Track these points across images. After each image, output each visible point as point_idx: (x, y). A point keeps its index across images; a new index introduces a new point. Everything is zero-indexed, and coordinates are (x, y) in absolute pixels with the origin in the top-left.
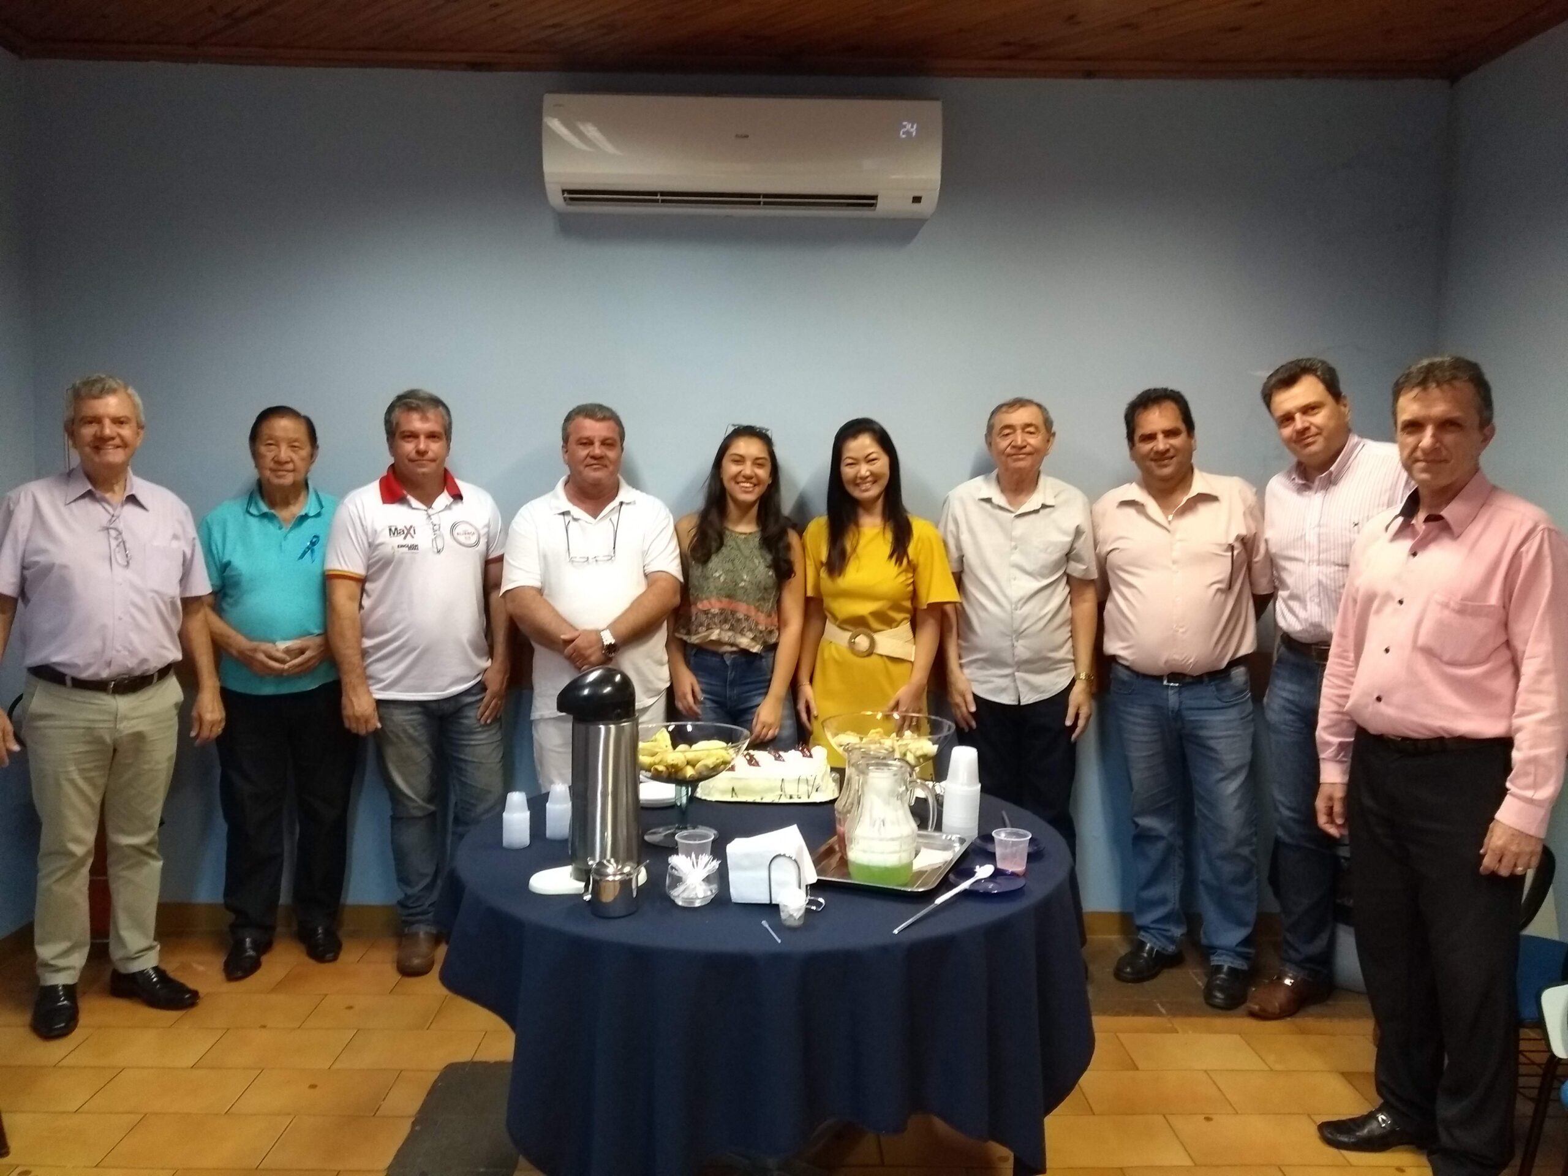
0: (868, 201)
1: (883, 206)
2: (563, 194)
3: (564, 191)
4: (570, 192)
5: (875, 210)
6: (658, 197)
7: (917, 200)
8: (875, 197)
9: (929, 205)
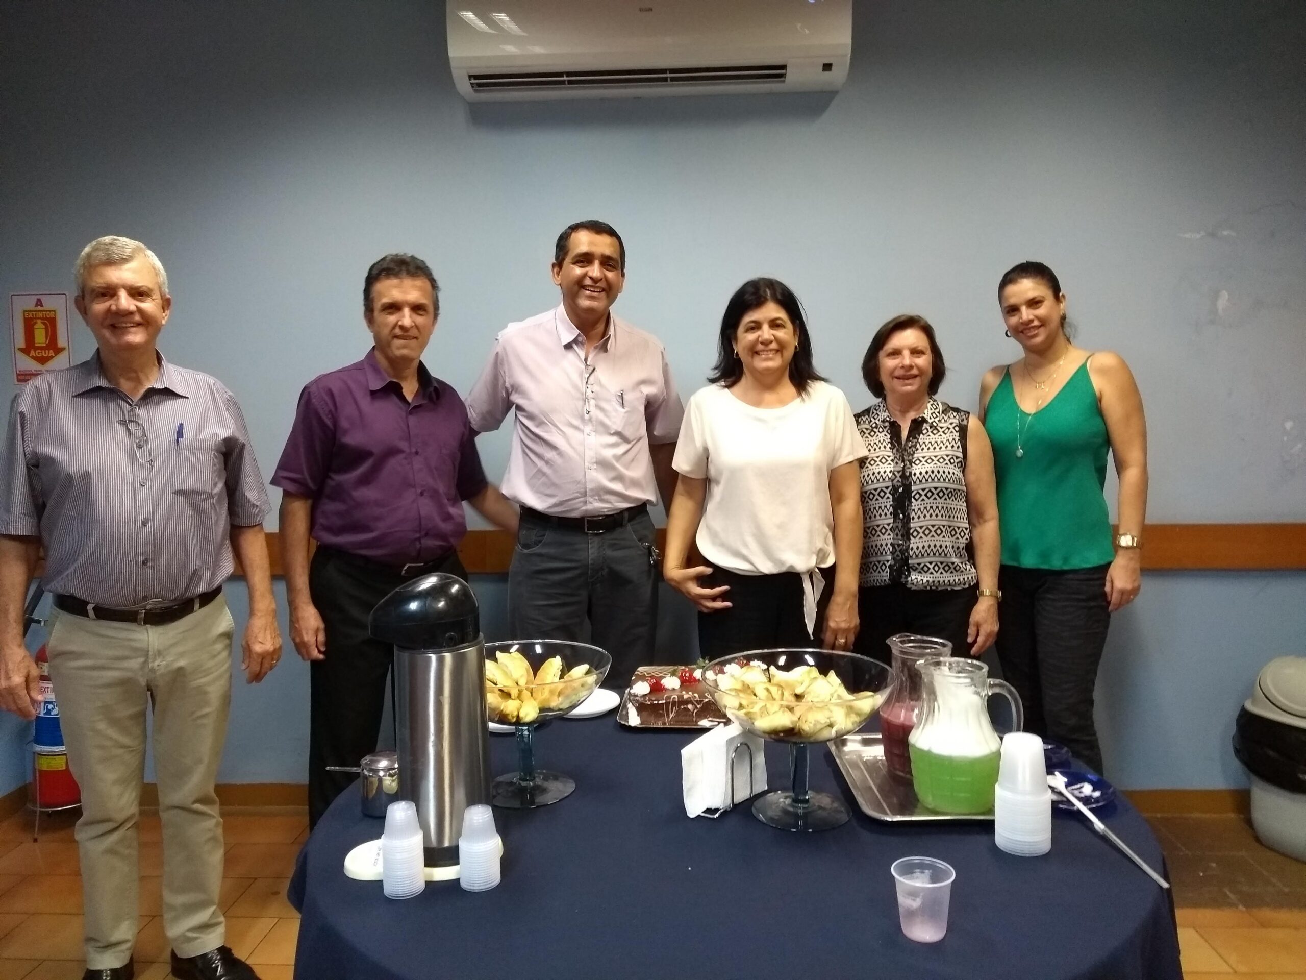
0: (776, 72)
1: (793, 77)
2: (470, 80)
3: (470, 77)
4: (476, 77)
5: (784, 81)
6: (565, 78)
7: (827, 67)
8: (783, 67)
9: (839, 74)
